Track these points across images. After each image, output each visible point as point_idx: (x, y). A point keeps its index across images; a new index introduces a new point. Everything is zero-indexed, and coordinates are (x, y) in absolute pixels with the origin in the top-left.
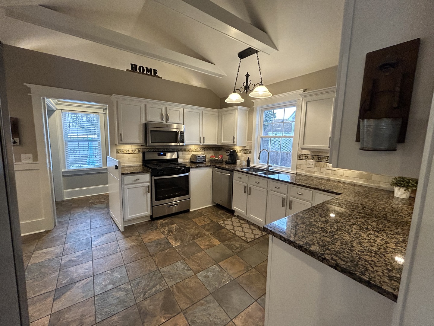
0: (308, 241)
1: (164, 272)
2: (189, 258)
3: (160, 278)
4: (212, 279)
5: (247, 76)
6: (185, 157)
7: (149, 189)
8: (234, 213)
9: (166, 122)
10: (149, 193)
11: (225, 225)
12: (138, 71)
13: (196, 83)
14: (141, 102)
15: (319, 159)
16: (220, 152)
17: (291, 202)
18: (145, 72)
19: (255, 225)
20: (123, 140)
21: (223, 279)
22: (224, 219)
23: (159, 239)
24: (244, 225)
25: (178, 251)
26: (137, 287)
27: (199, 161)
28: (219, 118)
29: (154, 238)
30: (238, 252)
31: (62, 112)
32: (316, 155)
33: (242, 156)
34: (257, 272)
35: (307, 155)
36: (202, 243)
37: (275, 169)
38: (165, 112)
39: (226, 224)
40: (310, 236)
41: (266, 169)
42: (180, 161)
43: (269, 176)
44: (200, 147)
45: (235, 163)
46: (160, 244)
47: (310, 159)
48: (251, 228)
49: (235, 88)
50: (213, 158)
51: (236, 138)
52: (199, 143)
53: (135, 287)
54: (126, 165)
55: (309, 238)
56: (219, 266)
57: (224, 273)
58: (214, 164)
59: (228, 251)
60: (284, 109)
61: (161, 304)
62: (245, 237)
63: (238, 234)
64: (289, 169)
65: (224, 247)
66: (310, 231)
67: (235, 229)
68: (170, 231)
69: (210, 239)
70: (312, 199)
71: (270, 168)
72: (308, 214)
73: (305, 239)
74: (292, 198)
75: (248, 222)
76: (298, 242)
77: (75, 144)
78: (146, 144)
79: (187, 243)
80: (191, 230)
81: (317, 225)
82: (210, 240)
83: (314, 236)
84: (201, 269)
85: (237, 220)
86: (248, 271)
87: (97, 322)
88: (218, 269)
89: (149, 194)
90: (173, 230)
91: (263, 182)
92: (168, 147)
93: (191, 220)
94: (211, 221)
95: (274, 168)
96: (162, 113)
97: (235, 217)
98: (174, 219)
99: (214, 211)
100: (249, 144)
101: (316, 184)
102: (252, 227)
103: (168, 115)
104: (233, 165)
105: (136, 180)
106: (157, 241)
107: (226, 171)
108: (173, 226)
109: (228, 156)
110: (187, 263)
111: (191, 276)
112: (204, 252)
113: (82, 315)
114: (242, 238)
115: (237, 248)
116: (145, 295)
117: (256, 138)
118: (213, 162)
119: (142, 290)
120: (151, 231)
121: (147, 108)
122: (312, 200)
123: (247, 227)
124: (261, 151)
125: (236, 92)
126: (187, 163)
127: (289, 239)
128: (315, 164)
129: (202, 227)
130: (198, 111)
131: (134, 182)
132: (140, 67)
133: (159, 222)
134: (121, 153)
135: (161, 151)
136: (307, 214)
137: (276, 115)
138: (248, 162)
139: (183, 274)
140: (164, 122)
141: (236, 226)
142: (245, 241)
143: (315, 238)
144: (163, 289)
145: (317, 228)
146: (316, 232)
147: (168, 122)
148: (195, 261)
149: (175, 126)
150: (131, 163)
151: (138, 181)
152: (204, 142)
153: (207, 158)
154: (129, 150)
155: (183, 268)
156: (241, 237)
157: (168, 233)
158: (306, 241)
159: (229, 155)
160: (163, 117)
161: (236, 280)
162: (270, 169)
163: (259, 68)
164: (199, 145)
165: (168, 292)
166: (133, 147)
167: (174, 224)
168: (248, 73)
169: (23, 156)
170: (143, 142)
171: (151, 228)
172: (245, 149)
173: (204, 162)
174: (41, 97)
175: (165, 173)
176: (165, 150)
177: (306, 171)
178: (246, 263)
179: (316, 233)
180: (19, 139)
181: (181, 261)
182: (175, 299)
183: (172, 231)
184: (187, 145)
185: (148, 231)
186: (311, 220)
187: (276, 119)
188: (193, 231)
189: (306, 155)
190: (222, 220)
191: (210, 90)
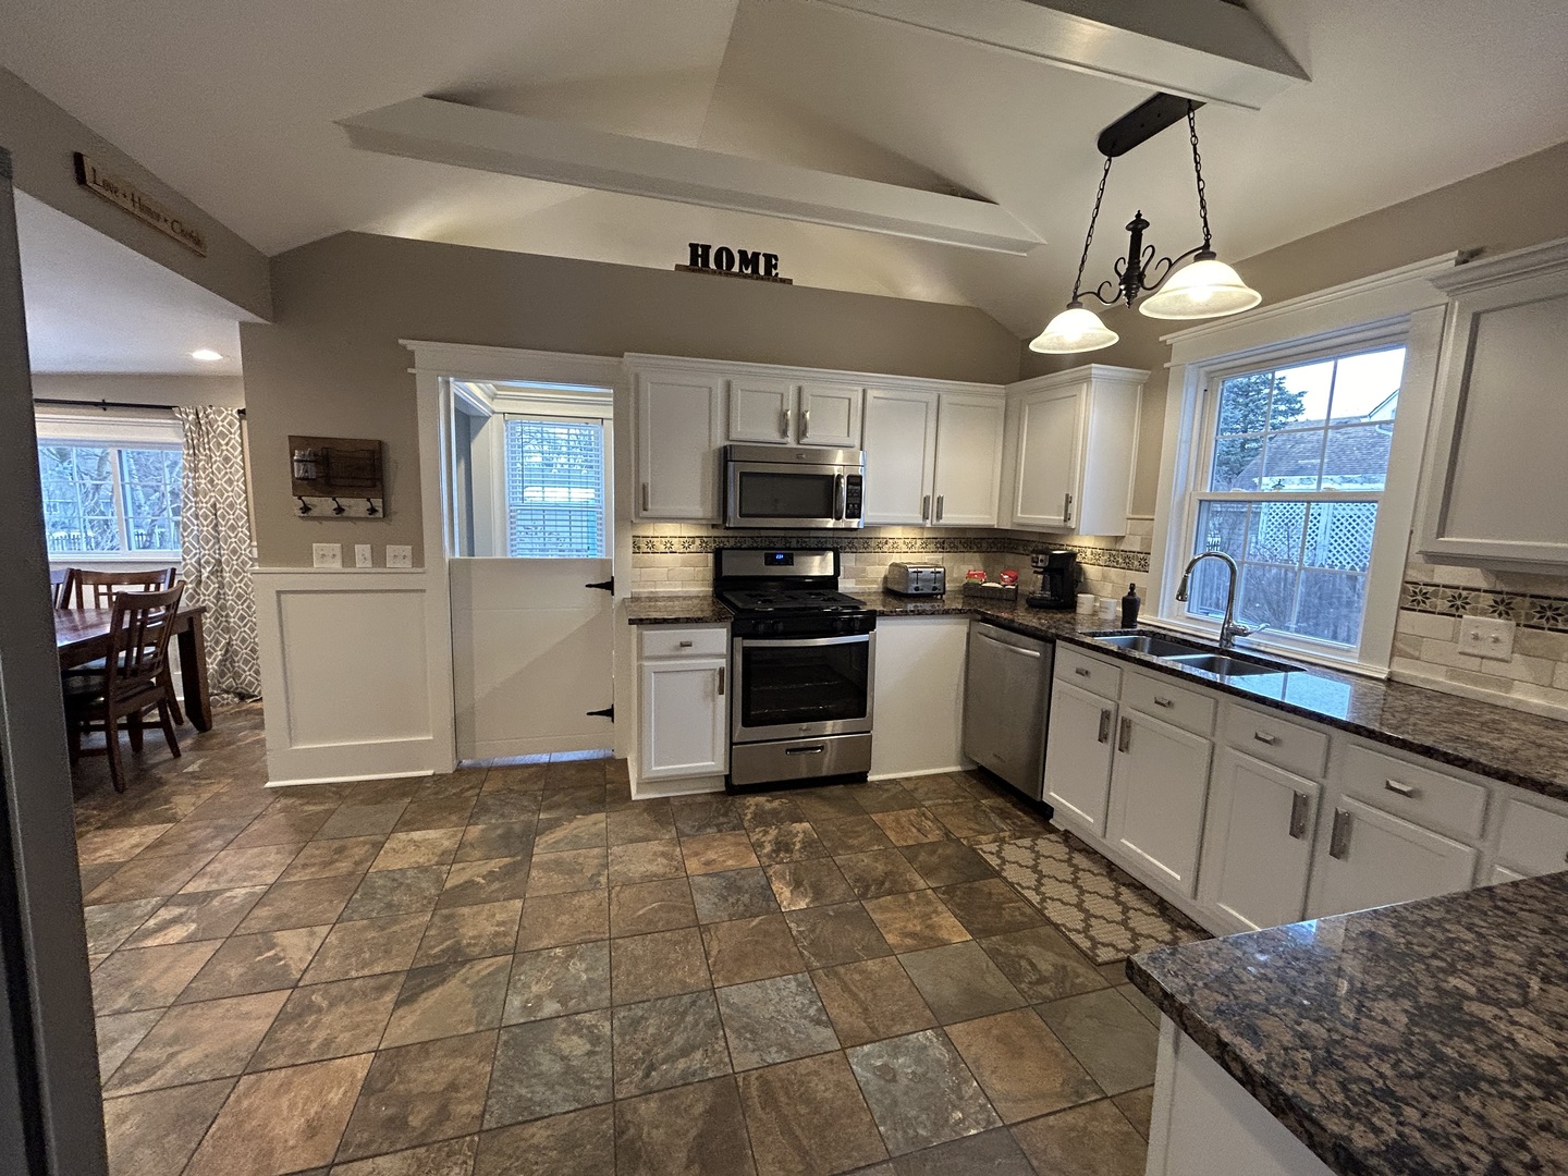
0: (1417, 1138)
1: (728, 1005)
2: (830, 971)
3: (711, 1026)
4: (906, 1093)
5: (1138, 226)
6: (864, 570)
7: (724, 679)
8: (1052, 817)
9: (799, 443)
10: (724, 696)
11: (1004, 861)
12: (712, 266)
13: (922, 287)
14: (710, 375)
15: (1549, 614)
16: (1010, 558)
17: (1343, 823)
18: (736, 269)
19: (1144, 887)
20: (650, 506)
21: (955, 1107)
22: (1002, 834)
23: (738, 871)
24: (1087, 881)
25: (794, 933)
26: (628, 1038)
27: (917, 589)
28: (1010, 420)
29: (724, 861)
30: (1047, 1000)
31: (506, 421)
32: (1524, 595)
33: (1105, 578)
34: (1126, 1128)
35: (1464, 593)
36: (893, 921)
37: (1266, 645)
38: (796, 405)
39: (1007, 858)
40: (1434, 1098)
41: (1217, 645)
42: (846, 585)
43: (1236, 682)
44: (925, 536)
45: (1071, 606)
46: (739, 890)
47: (1483, 613)
48: (1122, 898)
49: (1076, 288)
50: (976, 581)
51: (1080, 500)
52: (921, 522)
53: (622, 1035)
54: (661, 590)
55: (1424, 1115)
56: (948, 1042)
57: (966, 1081)
58: (978, 605)
59: (996, 983)
60: (1332, 363)
61: (693, 1133)
62: (1087, 937)
63: (1054, 912)
64: (1348, 651)
65: (984, 960)
66: (1442, 1058)
67: (1043, 889)
68: (782, 846)
69: (930, 909)
70: (1484, 829)
71: (1237, 639)
72: (1440, 936)
73: (1397, 1112)
74: (1348, 804)
75: (1113, 870)
76: (1334, 1125)
77: (558, 517)
78: (725, 521)
79: (835, 906)
80: (861, 856)
81: (1503, 1026)
82: (926, 916)
83: (1466, 1110)
84: (868, 1033)
85: (1061, 851)
86: (1080, 1105)
87: (486, 1127)
88: (939, 1052)
89: (722, 700)
90: (794, 844)
91: (1194, 706)
92: (801, 534)
93: (866, 816)
94: (947, 833)
95: (1258, 638)
96: (785, 408)
97: (1053, 837)
98: (805, 802)
99: (966, 794)
100: (1143, 527)
101: (1516, 750)
102: (1127, 895)
103: (804, 415)
104: (1059, 616)
105: (682, 645)
106: (730, 874)
107: (1023, 637)
108: (798, 827)
109: (1040, 577)
110: (820, 988)
111: (826, 1053)
112: (896, 963)
113: (453, 1087)
114: (1073, 936)
115: (1042, 980)
116: (647, 1075)
117: (1175, 499)
118: (974, 597)
119: (643, 1053)
120: (720, 831)
121: (733, 392)
122: (1483, 835)
123: (1102, 892)
124: (1194, 562)
125: (1080, 305)
126: (870, 594)
127: (1274, 1078)
128: (1515, 640)
129: (907, 852)
130: (924, 396)
131: (673, 653)
132: (720, 251)
133: (753, 802)
134: (645, 550)
135: (778, 546)
136: (1429, 930)
137: (1304, 400)
138: (1130, 605)
139: (796, 1032)
140: (790, 441)
141: (1049, 877)
142: (1086, 955)
143: (1469, 1128)
144: (711, 1075)
145: (1496, 1047)
146: (1483, 1078)
147: (805, 441)
148: (850, 992)
149: (840, 457)
150: (675, 586)
151: (688, 651)
152: (939, 517)
153: (953, 581)
154: (674, 540)
155: (800, 1006)
156: (1070, 930)
157: (773, 851)
158: (1400, 1134)
159: (1046, 571)
160: (787, 425)
161: (1014, 1130)
162: (1242, 647)
163: (1199, 179)
164: (922, 527)
165: (728, 1092)
166: (687, 531)
167: (801, 821)
168: (1139, 215)
169: (390, 550)
170: (716, 514)
171: (722, 819)
172: (1122, 548)
173: (937, 594)
174: (440, 379)
175: (781, 626)
176: (794, 544)
177: (1454, 672)
178: (1072, 1062)
179: (1484, 1086)
180: (383, 502)
181: (800, 975)
182: (748, 1131)
183: (788, 849)
184: (868, 527)
185: (708, 830)
186: (1454, 981)
187: (1301, 418)
188: (868, 861)
189: (1458, 588)
190: (991, 837)
191: (978, 311)
